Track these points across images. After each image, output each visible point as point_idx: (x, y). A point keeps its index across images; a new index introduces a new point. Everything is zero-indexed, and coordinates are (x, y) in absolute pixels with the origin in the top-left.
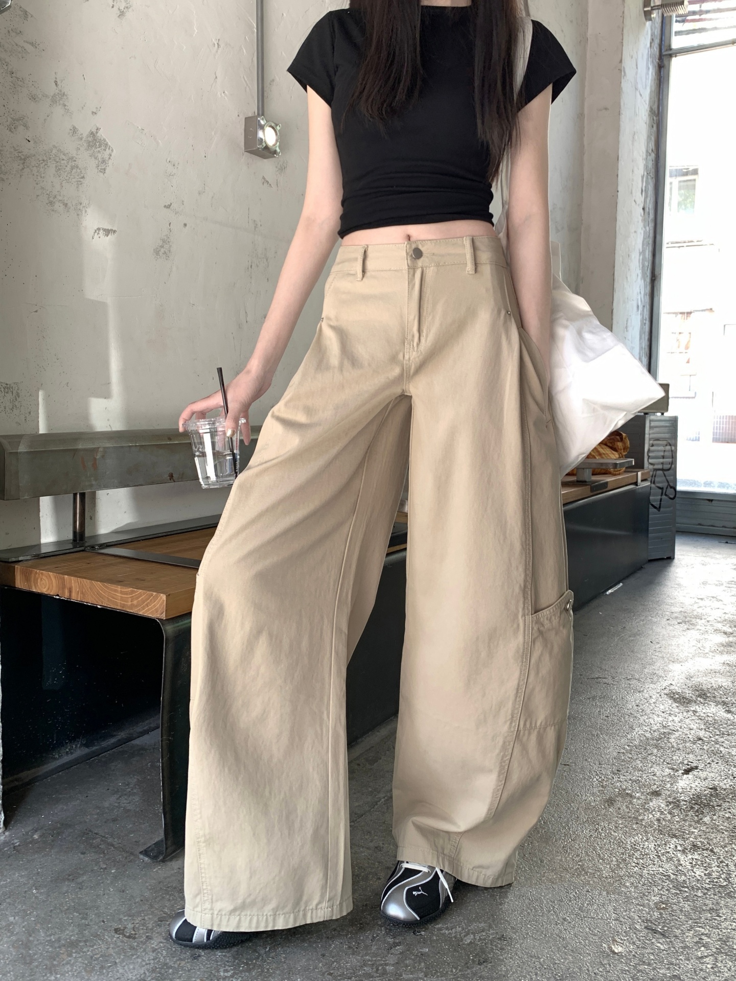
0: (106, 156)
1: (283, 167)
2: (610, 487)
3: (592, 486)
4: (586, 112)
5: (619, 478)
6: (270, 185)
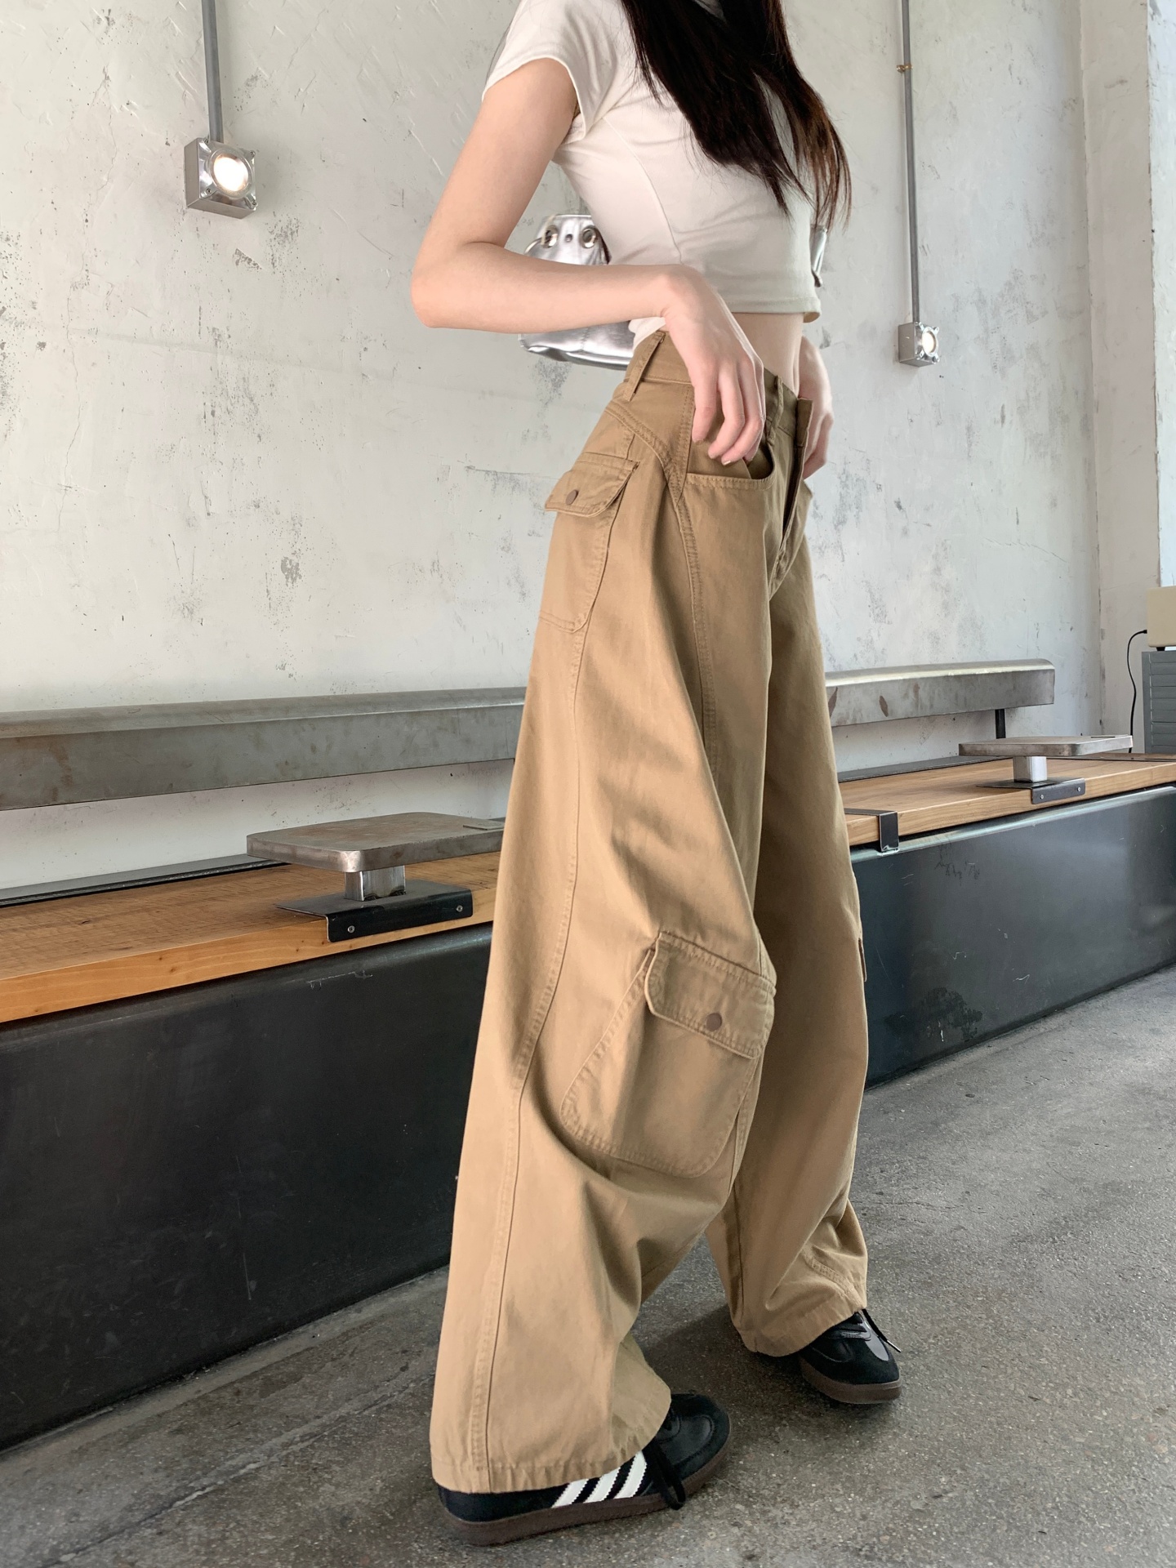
1: (289, 232)
2: (1094, 792)
3: (1034, 790)
4: (1085, 96)
5: (1125, 775)
6: (255, 264)
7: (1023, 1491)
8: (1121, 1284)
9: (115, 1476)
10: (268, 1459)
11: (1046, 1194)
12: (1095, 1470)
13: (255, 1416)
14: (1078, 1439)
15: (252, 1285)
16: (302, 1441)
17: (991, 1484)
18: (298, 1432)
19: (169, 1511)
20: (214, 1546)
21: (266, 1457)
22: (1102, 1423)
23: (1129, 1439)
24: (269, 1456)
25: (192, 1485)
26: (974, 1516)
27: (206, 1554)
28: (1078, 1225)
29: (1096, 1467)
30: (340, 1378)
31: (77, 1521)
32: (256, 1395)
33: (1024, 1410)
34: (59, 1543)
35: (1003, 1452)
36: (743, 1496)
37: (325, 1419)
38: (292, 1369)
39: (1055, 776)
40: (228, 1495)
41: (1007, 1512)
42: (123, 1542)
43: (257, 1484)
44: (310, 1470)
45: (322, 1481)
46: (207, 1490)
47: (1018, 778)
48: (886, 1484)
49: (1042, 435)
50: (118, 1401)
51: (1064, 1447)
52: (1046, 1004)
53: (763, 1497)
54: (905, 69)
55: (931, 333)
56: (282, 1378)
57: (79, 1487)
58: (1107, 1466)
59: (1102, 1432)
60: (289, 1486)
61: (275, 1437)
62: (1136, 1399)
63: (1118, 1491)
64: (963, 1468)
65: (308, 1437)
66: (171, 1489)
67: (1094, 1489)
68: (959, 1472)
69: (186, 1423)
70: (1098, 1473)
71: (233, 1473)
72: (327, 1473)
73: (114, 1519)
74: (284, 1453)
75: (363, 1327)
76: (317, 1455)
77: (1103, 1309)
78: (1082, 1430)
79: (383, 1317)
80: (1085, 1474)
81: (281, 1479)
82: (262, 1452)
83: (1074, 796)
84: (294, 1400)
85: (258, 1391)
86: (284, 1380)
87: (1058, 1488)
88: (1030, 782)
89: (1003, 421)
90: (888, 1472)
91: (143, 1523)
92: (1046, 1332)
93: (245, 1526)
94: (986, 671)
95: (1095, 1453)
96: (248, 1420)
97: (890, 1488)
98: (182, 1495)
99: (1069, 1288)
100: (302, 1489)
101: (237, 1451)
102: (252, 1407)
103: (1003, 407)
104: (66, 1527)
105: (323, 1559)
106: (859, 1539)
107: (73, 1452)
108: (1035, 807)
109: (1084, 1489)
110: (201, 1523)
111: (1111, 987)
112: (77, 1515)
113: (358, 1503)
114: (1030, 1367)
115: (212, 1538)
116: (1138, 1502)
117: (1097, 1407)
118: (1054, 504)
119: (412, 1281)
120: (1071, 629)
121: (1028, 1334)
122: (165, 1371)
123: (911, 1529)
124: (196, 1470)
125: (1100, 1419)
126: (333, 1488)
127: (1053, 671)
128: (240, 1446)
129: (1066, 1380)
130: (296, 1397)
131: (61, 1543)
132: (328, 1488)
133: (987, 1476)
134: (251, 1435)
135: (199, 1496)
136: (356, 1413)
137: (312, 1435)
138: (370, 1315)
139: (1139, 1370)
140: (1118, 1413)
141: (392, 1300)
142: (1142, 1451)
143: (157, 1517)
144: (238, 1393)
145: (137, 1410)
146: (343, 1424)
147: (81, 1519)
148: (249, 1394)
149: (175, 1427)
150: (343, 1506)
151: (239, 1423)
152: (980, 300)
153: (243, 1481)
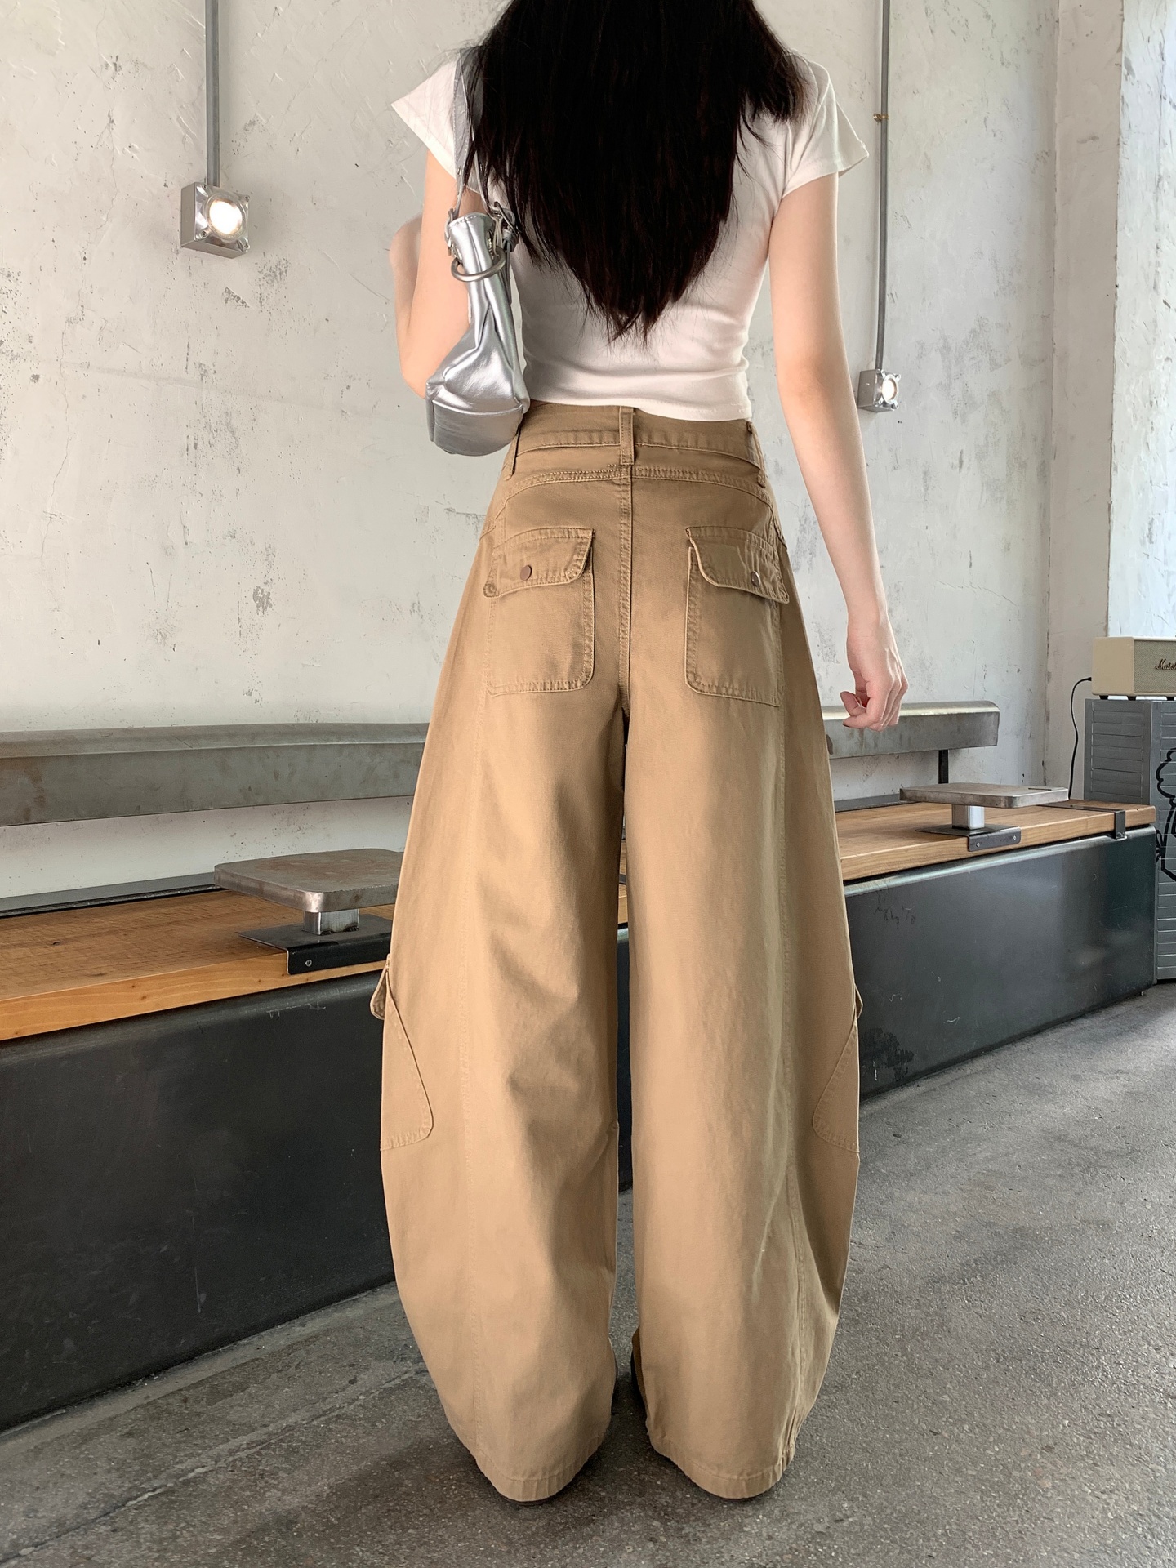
1: (278, 272)
2: (1028, 841)
3: (971, 838)
4: (1058, 148)
5: (1060, 824)
6: (243, 303)
7: (917, 1518)
8: (1021, 1326)
9: (70, 1475)
10: (216, 1464)
11: (961, 1236)
12: (983, 1501)
13: (203, 1423)
14: (970, 1472)
15: (202, 1297)
16: (249, 1449)
17: (889, 1511)
18: (245, 1439)
19: (123, 1509)
20: (166, 1544)
21: (214, 1462)
22: (993, 1458)
23: (1016, 1474)
24: (216, 1462)
25: (143, 1486)
26: (871, 1539)
27: (158, 1551)
28: (987, 1269)
29: (985, 1498)
30: (287, 1389)
31: (35, 1516)
32: (203, 1403)
33: (925, 1443)
34: (19, 1537)
35: (902, 1481)
36: (660, 1514)
37: (272, 1427)
38: (238, 1379)
39: (993, 822)
40: (178, 1496)
41: (901, 1537)
42: (80, 1538)
43: (205, 1488)
44: (257, 1476)
45: (269, 1486)
46: (158, 1491)
47: (956, 825)
48: (793, 1508)
49: (999, 480)
50: (71, 1405)
51: (956, 1479)
52: (974, 1045)
53: (678, 1514)
54: (882, 119)
55: (893, 381)
56: (227, 1387)
57: (36, 1484)
58: (994, 1497)
59: (992, 1466)
60: (236, 1490)
61: (222, 1444)
62: (1026, 1436)
63: (1003, 1521)
64: (865, 1495)
65: (254, 1445)
66: (124, 1489)
67: (980, 1518)
68: (860, 1499)
69: (136, 1427)
70: (986, 1505)
71: (182, 1476)
72: (274, 1478)
73: (69, 1516)
74: (231, 1459)
75: (309, 1340)
76: (264, 1461)
77: (1003, 1350)
78: (974, 1464)
79: (327, 1332)
80: (974, 1505)
81: (228, 1484)
82: (209, 1457)
83: (1011, 844)
84: (240, 1409)
85: (205, 1399)
86: (231, 1389)
87: (949, 1516)
88: (967, 829)
89: (961, 467)
90: (796, 1497)
91: (97, 1521)
92: (951, 1370)
93: (194, 1526)
94: (931, 712)
95: (984, 1485)
96: (195, 1426)
97: (796, 1511)
98: (135, 1495)
99: (974, 1328)
100: (248, 1493)
101: (185, 1456)
102: (199, 1415)
103: (961, 453)
104: (25, 1523)
105: (269, 1559)
106: (764, 1557)
107: (29, 1451)
108: (971, 854)
109: (972, 1519)
110: (153, 1523)
111: (1038, 1031)
112: (36, 1511)
113: (304, 1508)
114: (933, 1403)
115: (164, 1536)
116: (1020, 1532)
117: (990, 1443)
118: (1008, 549)
119: (354, 1298)
120: (1018, 671)
121: (934, 1372)
122: (117, 1377)
123: (812, 1550)
124: (147, 1472)
125: (992, 1453)
126: (279, 1494)
127: (998, 713)
128: (189, 1451)
129: (964, 1416)
130: (242, 1406)
131: (21, 1537)
132: (273, 1493)
133: (885, 1503)
134: (199, 1441)
135: (149, 1497)
136: (304, 1422)
137: (259, 1443)
138: (314, 1329)
139: (1031, 1409)
140: (1009, 1449)
141: (337, 1315)
142: (1028, 1485)
143: (111, 1515)
144: (185, 1400)
145: (89, 1412)
146: (291, 1432)
147: (39, 1515)
148: (197, 1402)
149: (126, 1430)
150: (286, 1511)
151: (187, 1429)
152: (944, 347)
153: (192, 1484)
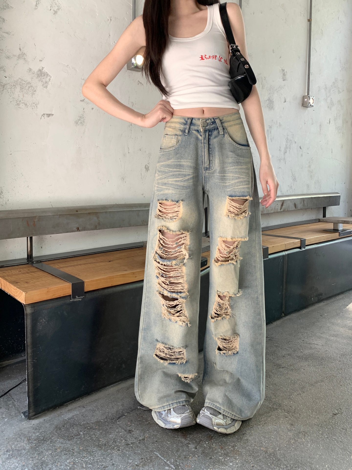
0: (47, 80)
3: (340, 233)
6: (142, 84)
39: (345, 228)
47: (335, 229)
49: (340, 127)
52: (339, 291)
55: (313, 98)
83: (350, 234)
88: (338, 230)
89: (330, 123)
94: (322, 196)
103: (330, 119)
108: (340, 237)
118: (342, 147)
120: (345, 183)
127: (340, 196)
152: (326, 87)
